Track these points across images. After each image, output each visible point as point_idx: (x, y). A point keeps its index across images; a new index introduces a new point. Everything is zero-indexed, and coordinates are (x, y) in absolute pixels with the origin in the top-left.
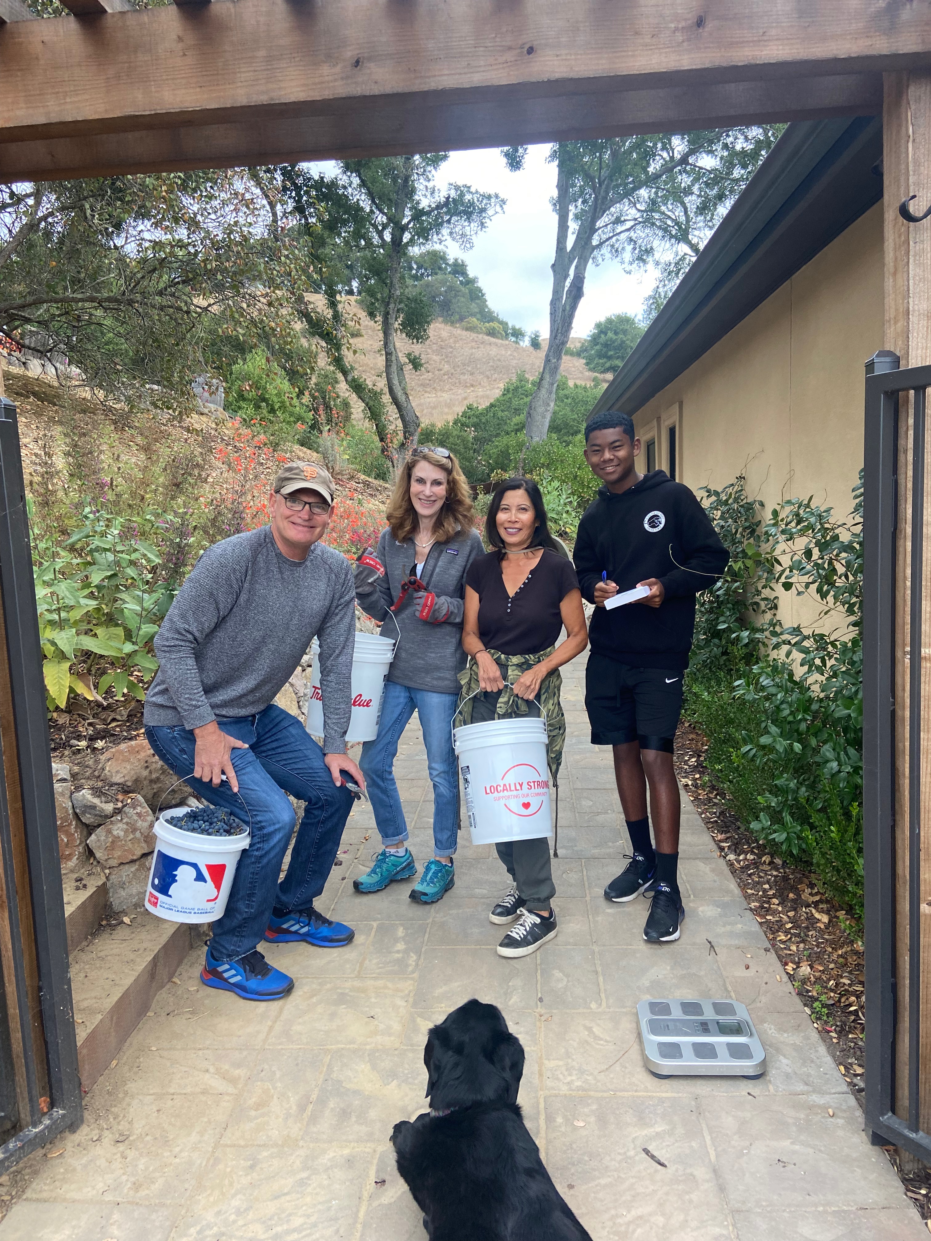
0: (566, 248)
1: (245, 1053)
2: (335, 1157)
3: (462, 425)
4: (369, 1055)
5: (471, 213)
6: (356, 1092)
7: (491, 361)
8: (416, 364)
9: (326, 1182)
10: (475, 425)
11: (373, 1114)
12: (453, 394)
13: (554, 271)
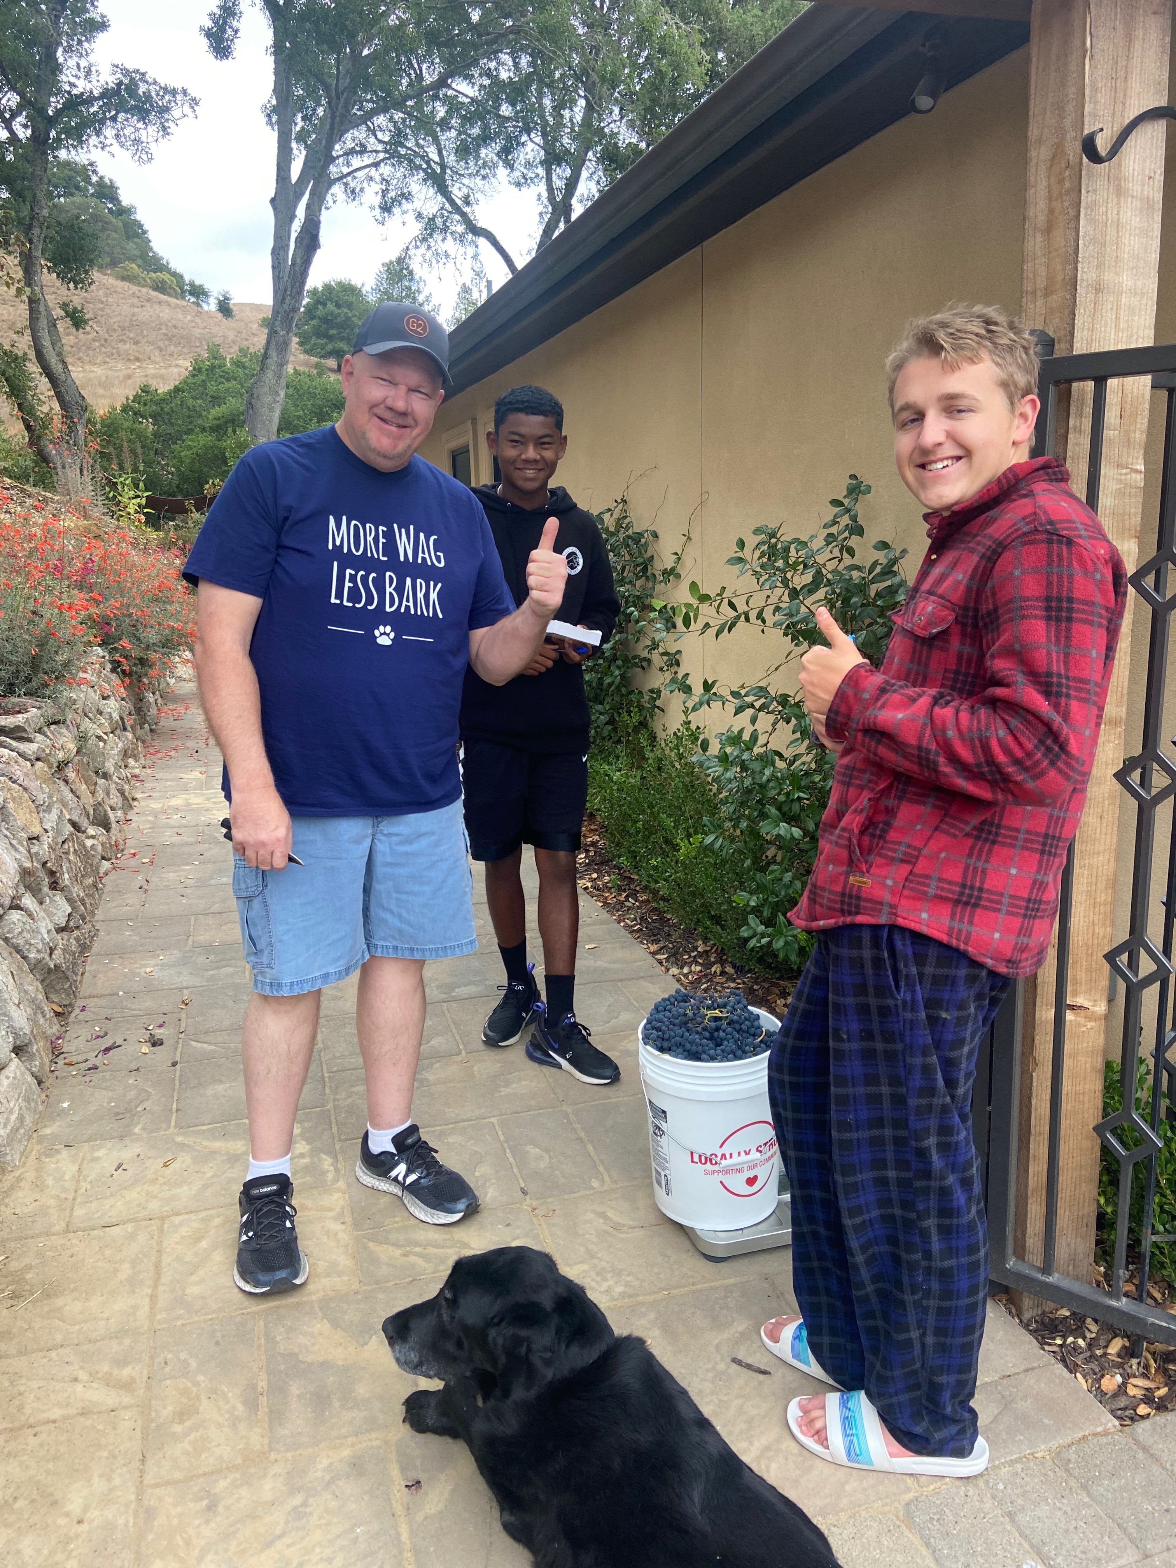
0: (289, 177)
1: (127, 1341)
2: (331, 1464)
3: (135, 414)
4: (321, 1309)
5: (147, 112)
6: (325, 1365)
7: (163, 327)
8: (77, 319)
9: (334, 1504)
10: (155, 416)
11: (362, 1390)
12: (110, 369)
13: (275, 208)
